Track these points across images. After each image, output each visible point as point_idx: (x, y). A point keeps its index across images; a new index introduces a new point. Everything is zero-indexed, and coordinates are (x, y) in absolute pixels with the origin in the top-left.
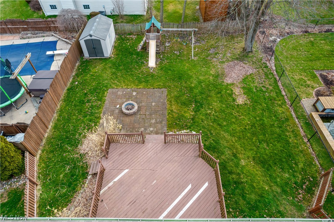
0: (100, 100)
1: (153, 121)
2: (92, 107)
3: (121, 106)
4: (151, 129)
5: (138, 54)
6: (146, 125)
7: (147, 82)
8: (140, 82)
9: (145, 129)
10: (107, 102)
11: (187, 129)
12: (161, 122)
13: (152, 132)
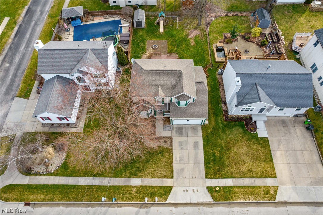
0: (144, 44)
3: (152, 46)
4: (163, 53)
5: (155, 26)
7: (160, 38)
8: (158, 38)
10: (147, 45)
12: (166, 51)
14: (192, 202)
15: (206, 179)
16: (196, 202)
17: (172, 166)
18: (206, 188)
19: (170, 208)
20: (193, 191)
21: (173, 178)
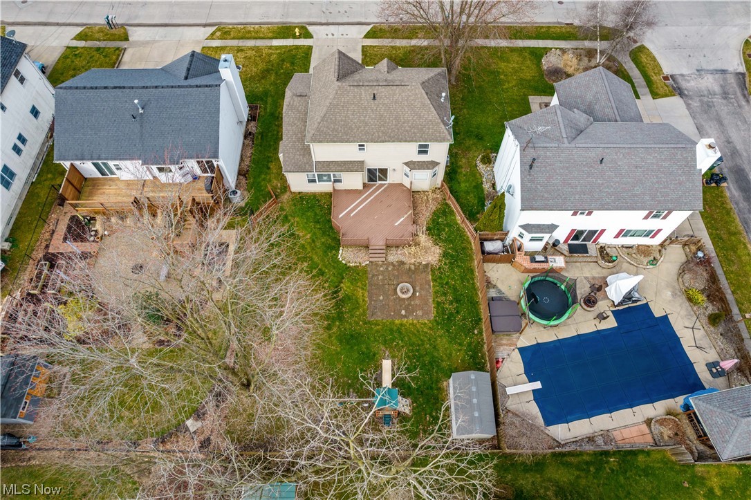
1: (380, 277)
2: (445, 294)
3: (414, 292)
4: (381, 269)
6: (386, 274)
9: (387, 269)
11: (349, 267)
12: (373, 276)
13: (381, 266)
14: (337, 26)
15: (311, 45)
16: (330, 26)
17: (362, 55)
18: (314, 37)
19: (367, 21)
20: (333, 35)
21: (363, 46)
